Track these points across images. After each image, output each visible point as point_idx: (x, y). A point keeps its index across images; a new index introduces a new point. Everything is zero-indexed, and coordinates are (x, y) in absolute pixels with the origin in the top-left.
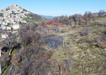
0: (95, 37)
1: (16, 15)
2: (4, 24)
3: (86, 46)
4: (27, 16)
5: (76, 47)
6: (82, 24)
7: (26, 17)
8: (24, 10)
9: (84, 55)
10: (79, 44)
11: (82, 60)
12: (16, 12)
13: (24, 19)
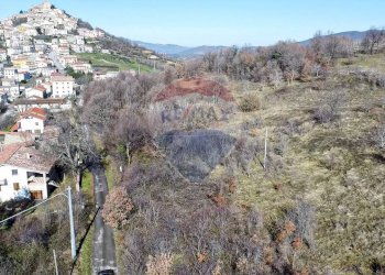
0: (366, 126)
1: (53, 44)
2: (10, 77)
3: (341, 158)
4: (93, 45)
5: (307, 164)
6: (309, 78)
7: (90, 49)
8: (80, 24)
9: (340, 190)
10: (317, 153)
11: (340, 207)
12: (53, 32)
13: (83, 58)
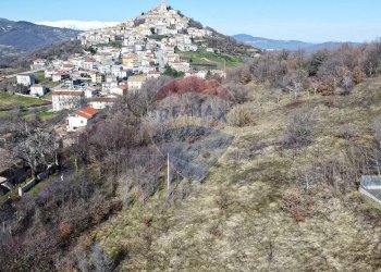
1: (162, 44)
2: (116, 74)
4: (199, 43)
7: (195, 48)
12: (165, 31)
